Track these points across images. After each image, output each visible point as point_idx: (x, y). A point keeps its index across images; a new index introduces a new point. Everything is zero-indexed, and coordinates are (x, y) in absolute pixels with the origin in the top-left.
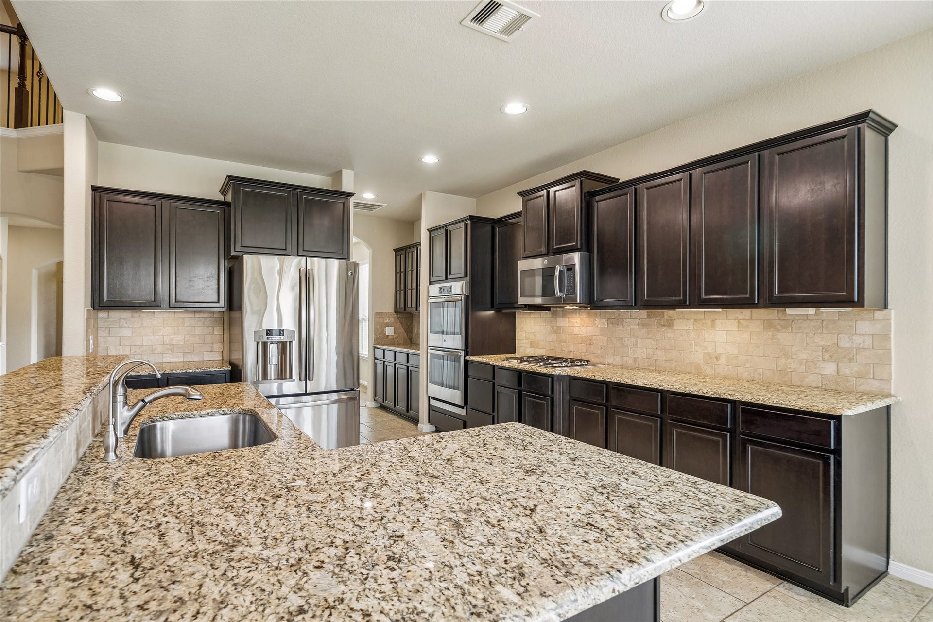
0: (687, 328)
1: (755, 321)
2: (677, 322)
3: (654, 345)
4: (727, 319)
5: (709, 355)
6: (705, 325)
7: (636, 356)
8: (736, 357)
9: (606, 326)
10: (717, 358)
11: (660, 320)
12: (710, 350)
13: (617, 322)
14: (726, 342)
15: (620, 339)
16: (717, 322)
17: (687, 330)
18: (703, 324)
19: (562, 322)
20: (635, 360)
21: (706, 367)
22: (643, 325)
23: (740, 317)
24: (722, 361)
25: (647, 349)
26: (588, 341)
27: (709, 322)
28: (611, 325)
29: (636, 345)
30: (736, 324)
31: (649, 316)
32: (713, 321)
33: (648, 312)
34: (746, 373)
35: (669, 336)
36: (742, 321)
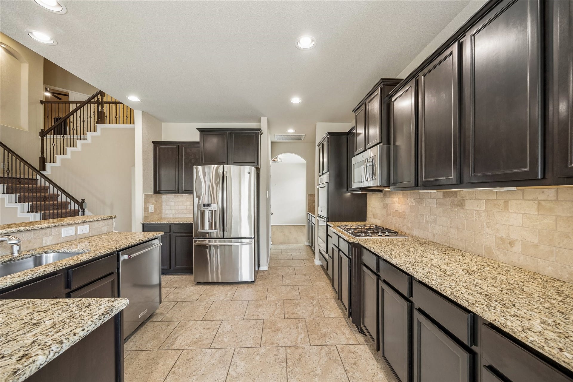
0: (478, 209)
1: (563, 203)
2: (468, 202)
3: (449, 223)
4: (523, 199)
5: (502, 239)
6: (497, 206)
7: (434, 232)
8: (536, 246)
9: (414, 205)
10: (511, 244)
11: (454, 200)
12: (503, 234)
13: (420, 201)
14: (522, 226)
15: (423, 215)
16: (511, 203)
17: (478, 211)
18: (495, 205)
19: (388, 201)
20: (434, 235)
21: (498, 253)
22: (440, 204)
23: (541, 197)
24: (518, 248)
25: (443, 226)
26: (402, 215)
27: (502, 203)
28: (417, 204)
29: (435, 222)
30: (536, 206)
31: (444, 196)
32: (506, 202)
33: (444, 192)
34: (550, 268)
35: (461, 216)
36: (543, 203)
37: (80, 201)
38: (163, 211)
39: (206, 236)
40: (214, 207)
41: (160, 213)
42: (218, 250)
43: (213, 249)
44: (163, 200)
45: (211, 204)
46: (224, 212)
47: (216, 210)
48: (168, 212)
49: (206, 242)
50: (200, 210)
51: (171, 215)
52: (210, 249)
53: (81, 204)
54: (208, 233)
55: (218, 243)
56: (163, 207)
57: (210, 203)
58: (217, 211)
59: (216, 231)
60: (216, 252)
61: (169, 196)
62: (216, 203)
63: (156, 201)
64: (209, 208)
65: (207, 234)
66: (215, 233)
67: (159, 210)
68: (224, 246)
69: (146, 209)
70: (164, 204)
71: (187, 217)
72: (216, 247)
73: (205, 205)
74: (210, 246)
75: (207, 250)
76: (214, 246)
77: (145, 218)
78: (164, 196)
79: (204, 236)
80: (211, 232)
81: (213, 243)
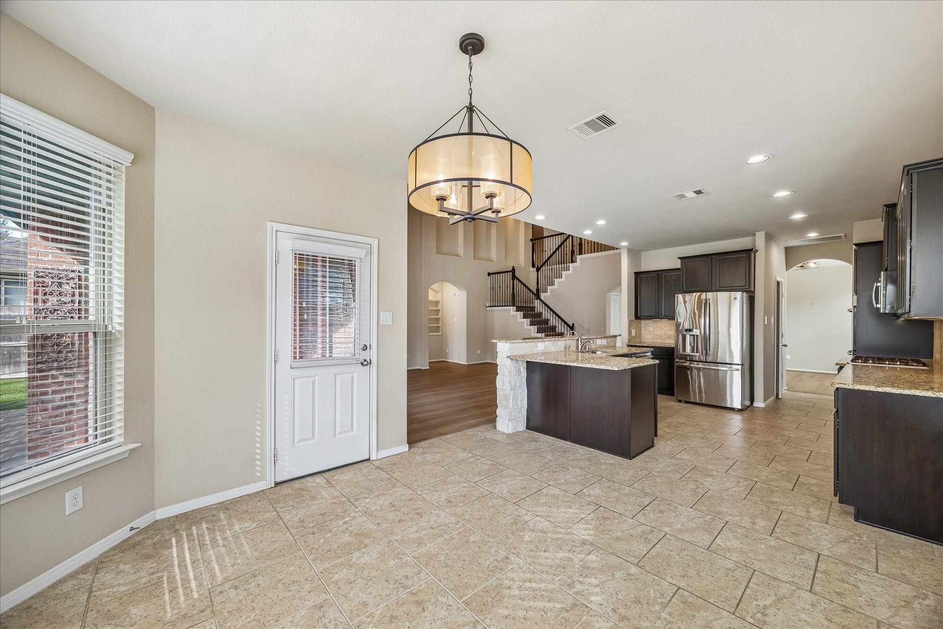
37: (571, 325)
38: (642, 335)
39: (687, 358)
40: (696, 332)
41: (639, 337)
42: (701, 373)
43: (695, 372)
44: (643, 325)
45: (693, 329)
46: (706, 339)
47: (697, 335)
48: (646, 337)
49: (687, 364)
50: (682, 335)
51: (650, 339)
52: (692, 371)
53: (572, 328)
54: (689, 355)
55: (701, 365)
56: (642, 332)
57: (691, 328)
58: (699, 336)
59: (699, 354)
60: (699, 375)
61: (648, 321)
62: (698, 328)
63: (637, 326)
64: (691, 333)
65: (688, 357)
66: (698, 356)
67: (639, 333)
68: (709, 369)
69: (630, 333)
70: (643, 329)
71: (666, 342)
72: (699, 369)
73: (686, 330)
74: (691, 368)
75: (688, 371)
76: (697, 368)
77: (629, 340)
78: (643, 322)
79: (684, 357)
80: (692, 355)
81: (694, 365)
